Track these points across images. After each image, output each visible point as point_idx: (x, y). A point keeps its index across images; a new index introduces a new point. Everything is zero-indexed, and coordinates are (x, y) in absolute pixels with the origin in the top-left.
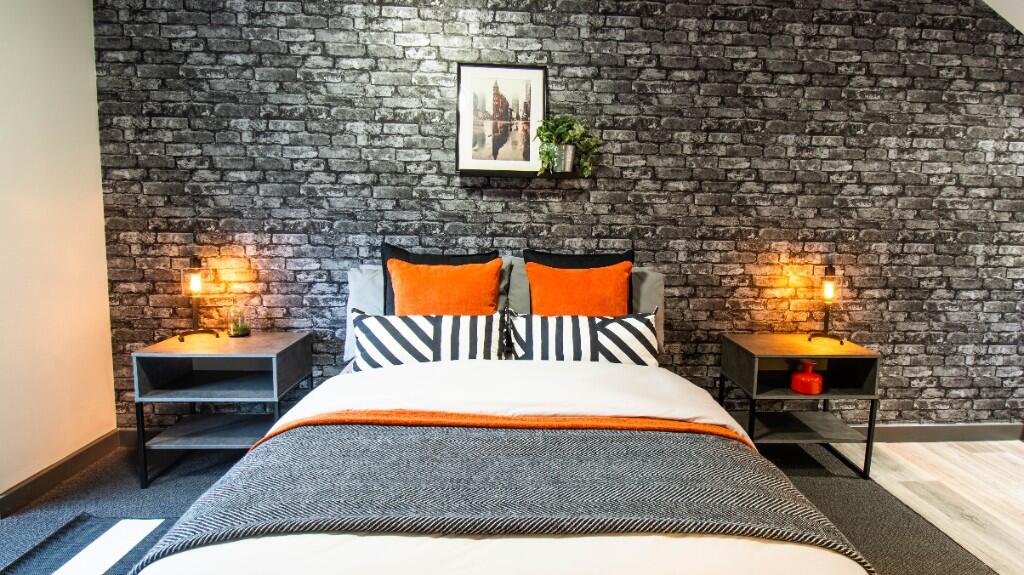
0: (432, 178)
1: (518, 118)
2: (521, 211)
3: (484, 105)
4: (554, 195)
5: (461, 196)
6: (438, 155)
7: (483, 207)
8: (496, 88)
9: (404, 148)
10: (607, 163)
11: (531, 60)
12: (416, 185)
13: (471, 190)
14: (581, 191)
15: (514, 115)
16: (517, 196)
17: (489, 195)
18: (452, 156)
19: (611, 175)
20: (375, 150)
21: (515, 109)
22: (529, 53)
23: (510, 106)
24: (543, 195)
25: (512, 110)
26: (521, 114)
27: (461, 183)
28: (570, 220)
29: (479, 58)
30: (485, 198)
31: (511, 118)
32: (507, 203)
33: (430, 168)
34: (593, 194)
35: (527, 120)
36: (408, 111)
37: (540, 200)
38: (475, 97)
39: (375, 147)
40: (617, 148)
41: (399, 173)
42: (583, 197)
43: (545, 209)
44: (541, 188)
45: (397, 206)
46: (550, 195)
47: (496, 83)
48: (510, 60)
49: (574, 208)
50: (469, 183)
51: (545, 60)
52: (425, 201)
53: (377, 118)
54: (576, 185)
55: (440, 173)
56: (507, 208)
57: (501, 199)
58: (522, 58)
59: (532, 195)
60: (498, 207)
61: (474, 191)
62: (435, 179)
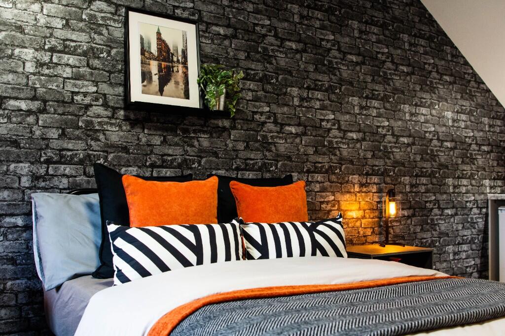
0: (97, 110)
1: (178, 61)
2: (177, 144)
3: (150, 47)
4: (204, 132)
5: (124, 128)
6: (105, 88)
7: (144, 140)
8: (159, 34)
9: (72, 78)
10: (243, 107)
11: (185, 15)
12: (82, 116)
13: (133, 123)
14: (224, 129)
15: (175, 59)
16: (173, 132)
17: (149, 129)
18: (120, 90)
19: (246, 117)
20: (42, 78)
21: (175, 54)
22: (184, 9)
23: (172, 51)
24: (195, 132)
25: (173, 55)
26: (180, 58)
27: (125, 116)
28: (216, 154)
29: (144, 6)
30: (146, 131)
31: (172, 61)
32: (165, 137)
33: (97, 99)
34: (233, 132)
35: (185, 63)
36: (78, 44)
37: (192, 135)
38: (142, 39)
39: (43, 75)
40: (250, 96)
41: (66, 103)
42: (225, 134)
43: (196, 143)
44: (193, 125)
45: (63, 135)
46: (200, 131)
47: (159, 29)
48: (169, 12)
49: (219, 143)
50: (132, 116)
51: (196, 17)
52: (90, 131)
53: (46, 47)
54: (220, 124)
55: (105, 105)
56: (164, 142)
57: (159, 133)
58: (178, 12)
59: (185, 131)
60: (157, 140)
61: (136, 124)
62: (100, 110)
